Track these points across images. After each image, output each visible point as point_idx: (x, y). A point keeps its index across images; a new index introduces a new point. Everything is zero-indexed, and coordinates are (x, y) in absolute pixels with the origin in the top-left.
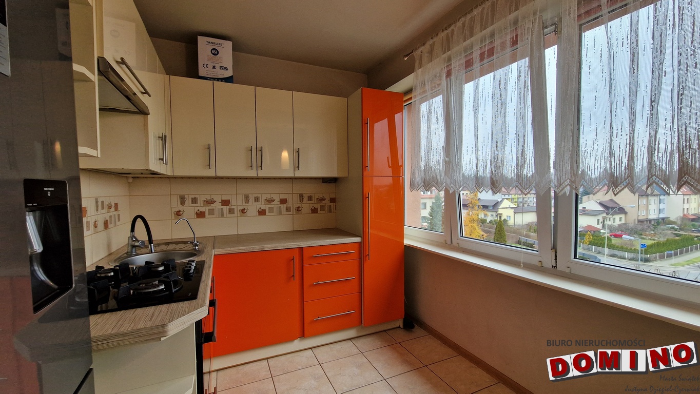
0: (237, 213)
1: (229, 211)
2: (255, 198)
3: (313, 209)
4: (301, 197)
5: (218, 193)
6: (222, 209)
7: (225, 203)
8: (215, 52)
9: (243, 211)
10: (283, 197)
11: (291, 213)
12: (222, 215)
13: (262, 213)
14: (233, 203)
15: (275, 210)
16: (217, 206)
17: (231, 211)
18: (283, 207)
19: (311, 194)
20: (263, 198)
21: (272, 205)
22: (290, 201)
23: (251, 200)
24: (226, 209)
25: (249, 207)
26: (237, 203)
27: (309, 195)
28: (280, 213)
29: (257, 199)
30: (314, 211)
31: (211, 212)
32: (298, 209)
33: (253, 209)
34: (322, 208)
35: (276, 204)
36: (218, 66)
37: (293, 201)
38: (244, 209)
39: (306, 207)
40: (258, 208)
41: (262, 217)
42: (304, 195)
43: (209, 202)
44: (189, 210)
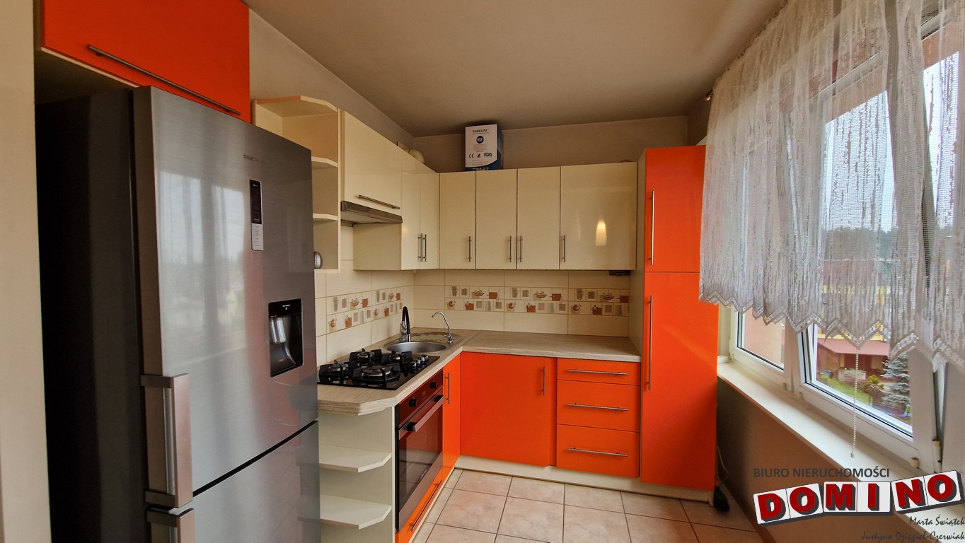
0: (504, 308)
1: (497, 305)
2: (524, 291)
3: (595, 308)
4: (580, 293)
5: (486, 286)
6: (489, 302)
7: (493, 295)
8: (480, 140)
9: (510, 306)
10: (557, 292)
11: (566, 312)
12: (489, 309)
13: (531, 309)
14: (500, 296)
15: (546, 307)
16: (485, 299)
17: (498, 305)
18: (556, 304)
19: (594, 290)
20: (532, 292)
21: (543, 301)
22: (564, 297)
23: (520, 294)
24: (493, 302)
25: (517, 302)
26: (505, 296)
27: (590, 290)
28: (552, 311)
29: (525, 294)
30: (597, 311)
31: (479, 304)
32: (575, 308)
33: (521, 304)
34: (608, 309)
35: (547, 300)
36: (482, 154)
37: (569, 297)
38: (511, 304)
39: (586, 306)
40: (527, 304)
41: (531, 314)
42: (583, 290)
43: (478, 294)
44: (460, 302)
